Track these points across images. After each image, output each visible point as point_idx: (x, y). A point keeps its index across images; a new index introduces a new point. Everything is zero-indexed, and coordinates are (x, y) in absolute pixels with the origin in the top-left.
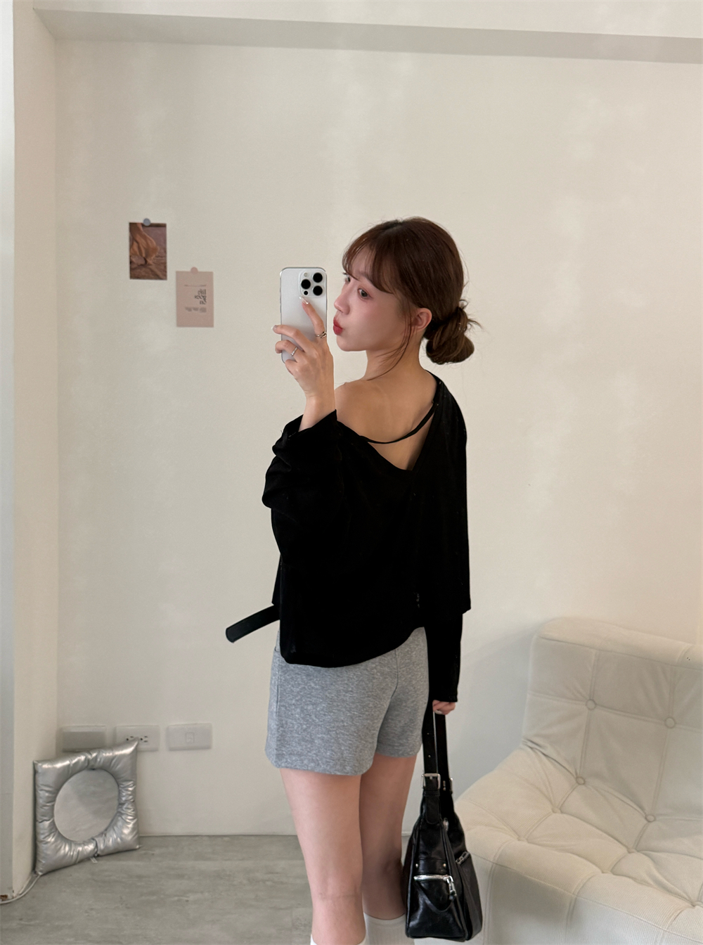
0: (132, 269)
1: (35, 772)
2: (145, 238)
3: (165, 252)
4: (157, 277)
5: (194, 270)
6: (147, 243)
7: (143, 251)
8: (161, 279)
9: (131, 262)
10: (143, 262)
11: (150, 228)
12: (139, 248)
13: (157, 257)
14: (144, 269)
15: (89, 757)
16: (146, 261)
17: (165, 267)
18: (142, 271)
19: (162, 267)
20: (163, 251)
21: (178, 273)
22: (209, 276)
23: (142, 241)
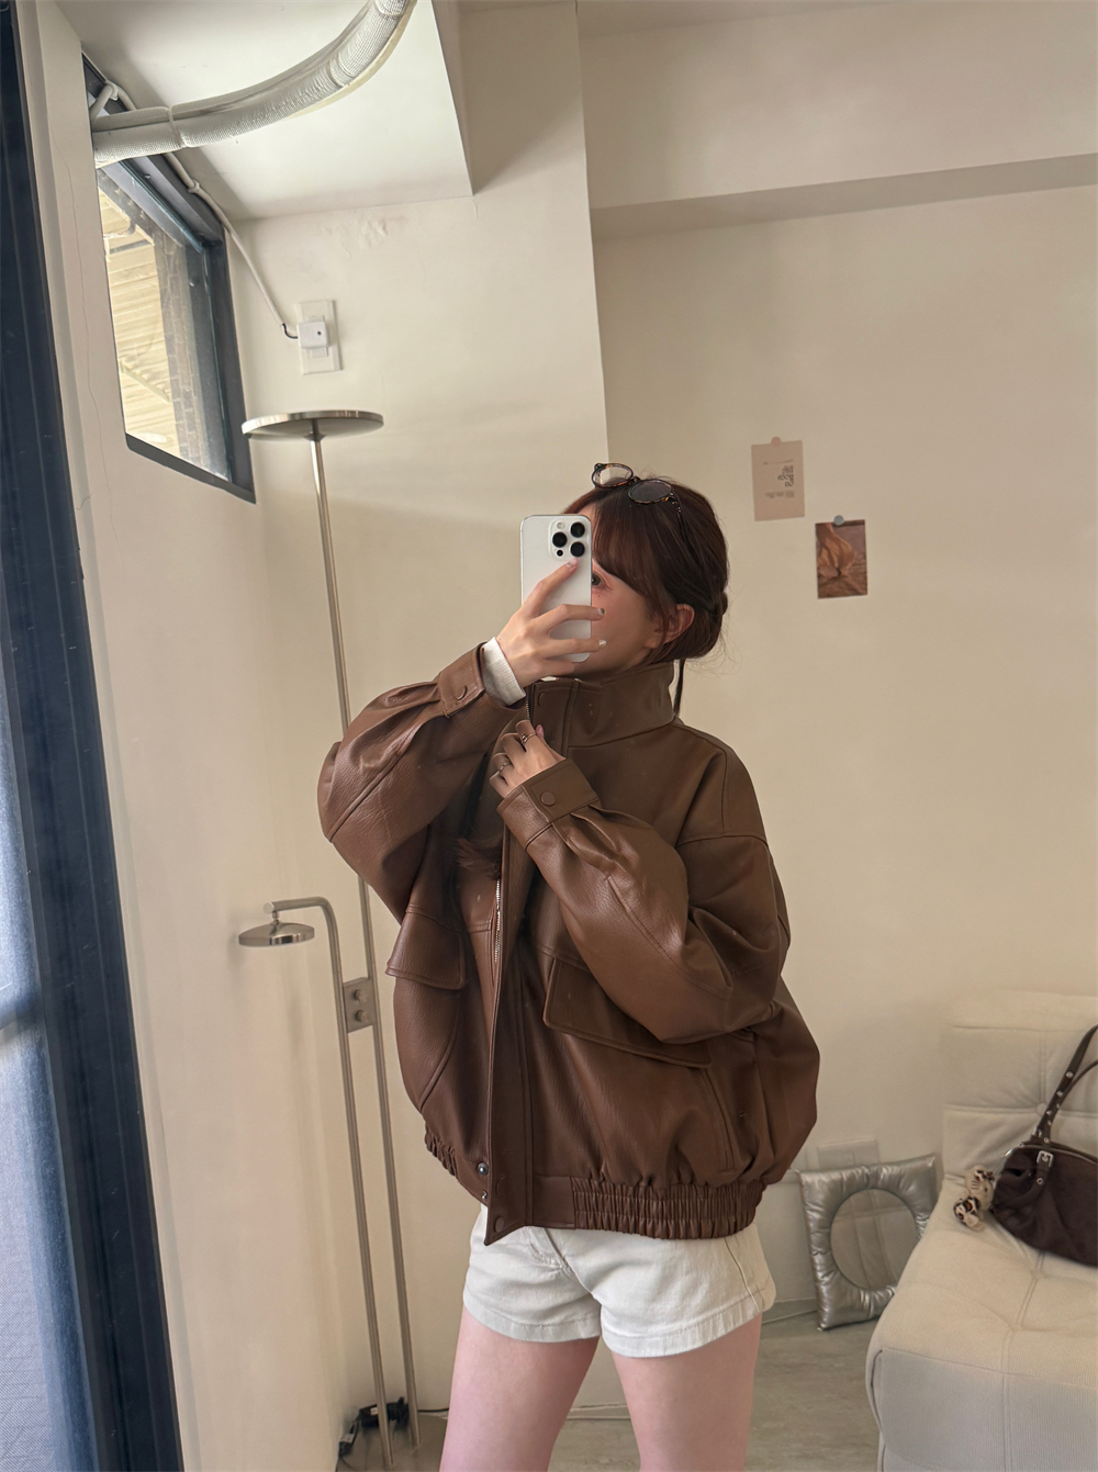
0: (821, 586)
2: (837, 541)
3: (865, 557)
6: (840, 547)
7: (836, 559)
8: (855, 592)
9: (820, 576)
10: (835, 574)
11: (843, 528)
12: (830, 556)
13: (854, 565)
14: (837, 583)
16: (840, 573)
17: (865, 578)
18: (835, 587)
19: (861, 578)
20: (861, 557)
23: (834, 548)
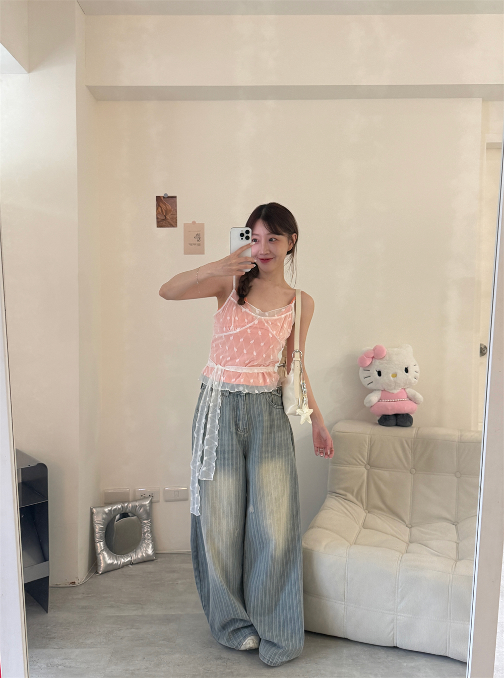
0: (158, 222)
1: (92, 513)
2: (165, 204)
3: (176, 211)
4: (172, 226)
5: (194, 223)
6: (166, 207)
7: (164, 212)
8: (174, 227)
9: (157, 218)
10: (164, 218)
11: (167, 199)
12: (162, 211)
13: (172, 215)
14: (165, 222)
15: (123, 505)
16: (166, 217)
17: (176, 220)
18: (163, 223)
19: (174, 220)
20: (175, 211)
21: (185, 224)
22: (202, 225)
23: (163, 206)
